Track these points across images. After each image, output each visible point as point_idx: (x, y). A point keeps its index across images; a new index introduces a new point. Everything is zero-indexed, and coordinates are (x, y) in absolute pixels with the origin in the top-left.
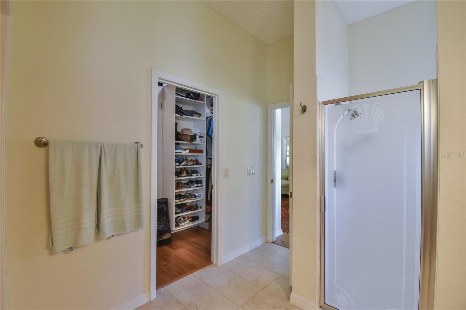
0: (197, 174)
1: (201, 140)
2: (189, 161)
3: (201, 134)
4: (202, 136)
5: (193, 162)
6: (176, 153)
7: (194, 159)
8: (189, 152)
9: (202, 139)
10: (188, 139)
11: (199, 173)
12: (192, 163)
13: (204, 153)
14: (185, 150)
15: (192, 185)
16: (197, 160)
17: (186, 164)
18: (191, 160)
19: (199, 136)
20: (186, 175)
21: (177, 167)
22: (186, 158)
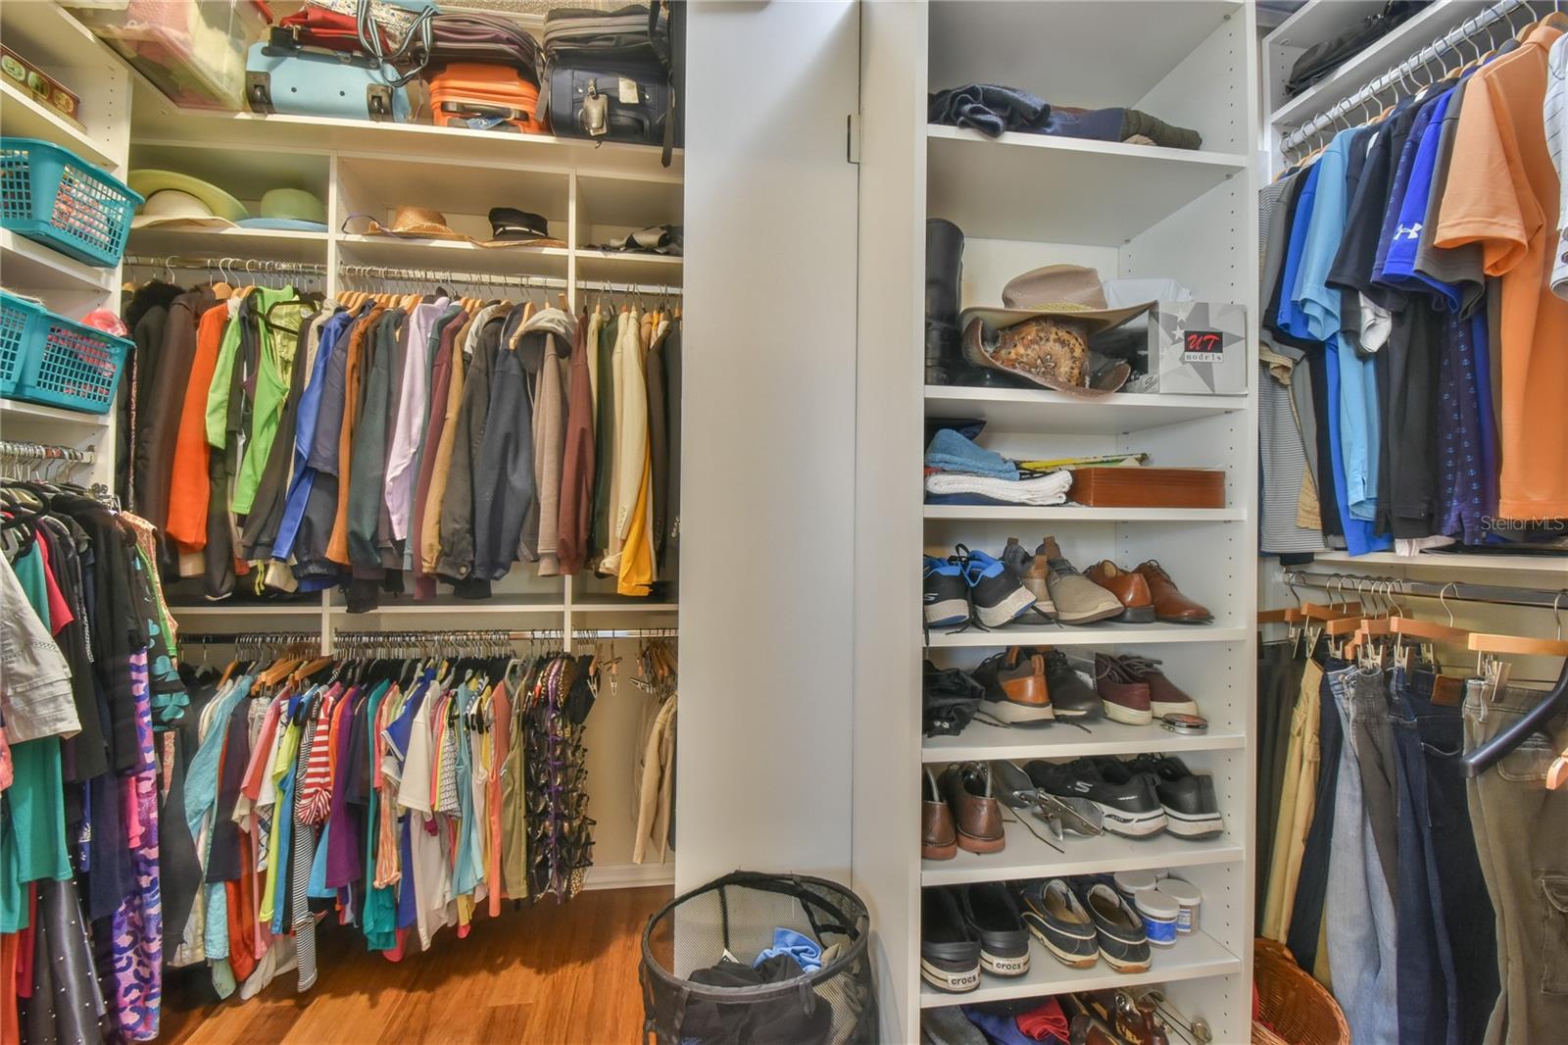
0: (1162, 708)
1: (1205, 372)
2: (1068, 579)
3: (1202, 309)
4: (1219, 335)
5: (1120, 598)
6: (930, 498)
7: (1124, 556)
8: (1074, 494)
9: (1209, 357)
10: (1065, 368)
11: (1180, 697)
12: (1107, 603)
13: (1242, 506)
14: (1029, 474)
15: (1107, 809)
16: (1151, 573)
17: (1046, 607)
18: (1097, 575)
19: (1179, 333)
20: (1046, 713)
21: (939, 639)
22: (1048, 547)
